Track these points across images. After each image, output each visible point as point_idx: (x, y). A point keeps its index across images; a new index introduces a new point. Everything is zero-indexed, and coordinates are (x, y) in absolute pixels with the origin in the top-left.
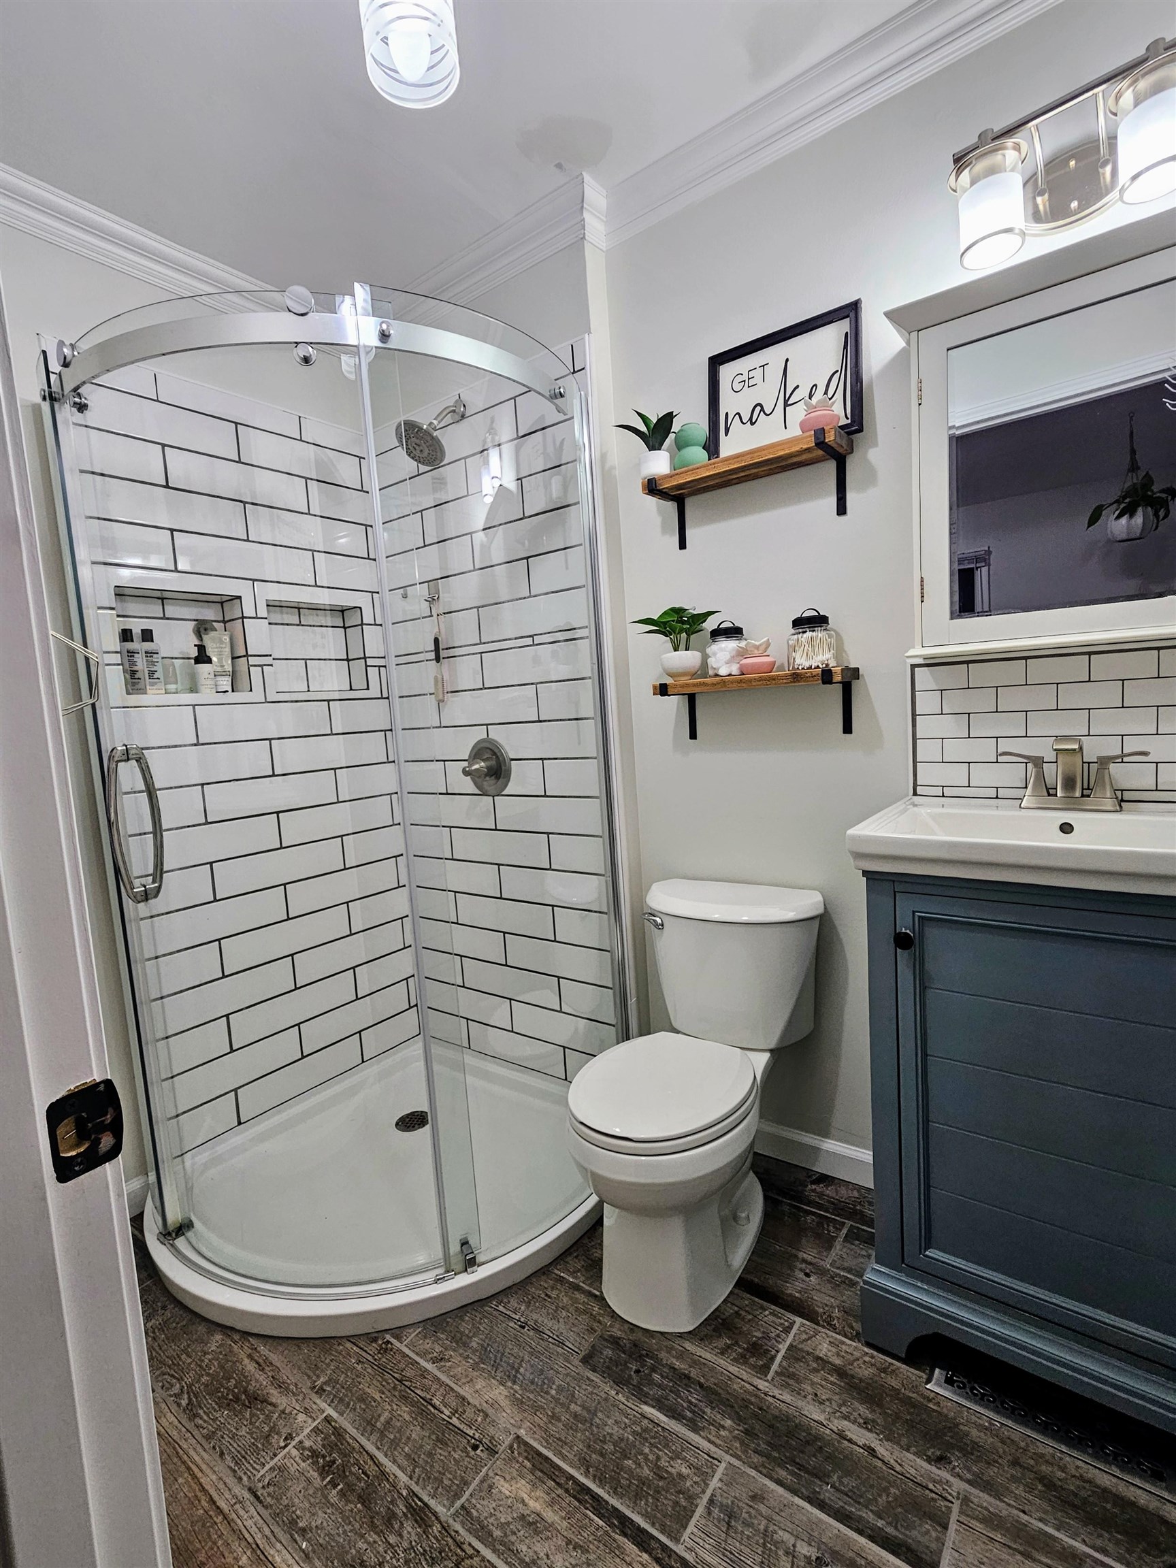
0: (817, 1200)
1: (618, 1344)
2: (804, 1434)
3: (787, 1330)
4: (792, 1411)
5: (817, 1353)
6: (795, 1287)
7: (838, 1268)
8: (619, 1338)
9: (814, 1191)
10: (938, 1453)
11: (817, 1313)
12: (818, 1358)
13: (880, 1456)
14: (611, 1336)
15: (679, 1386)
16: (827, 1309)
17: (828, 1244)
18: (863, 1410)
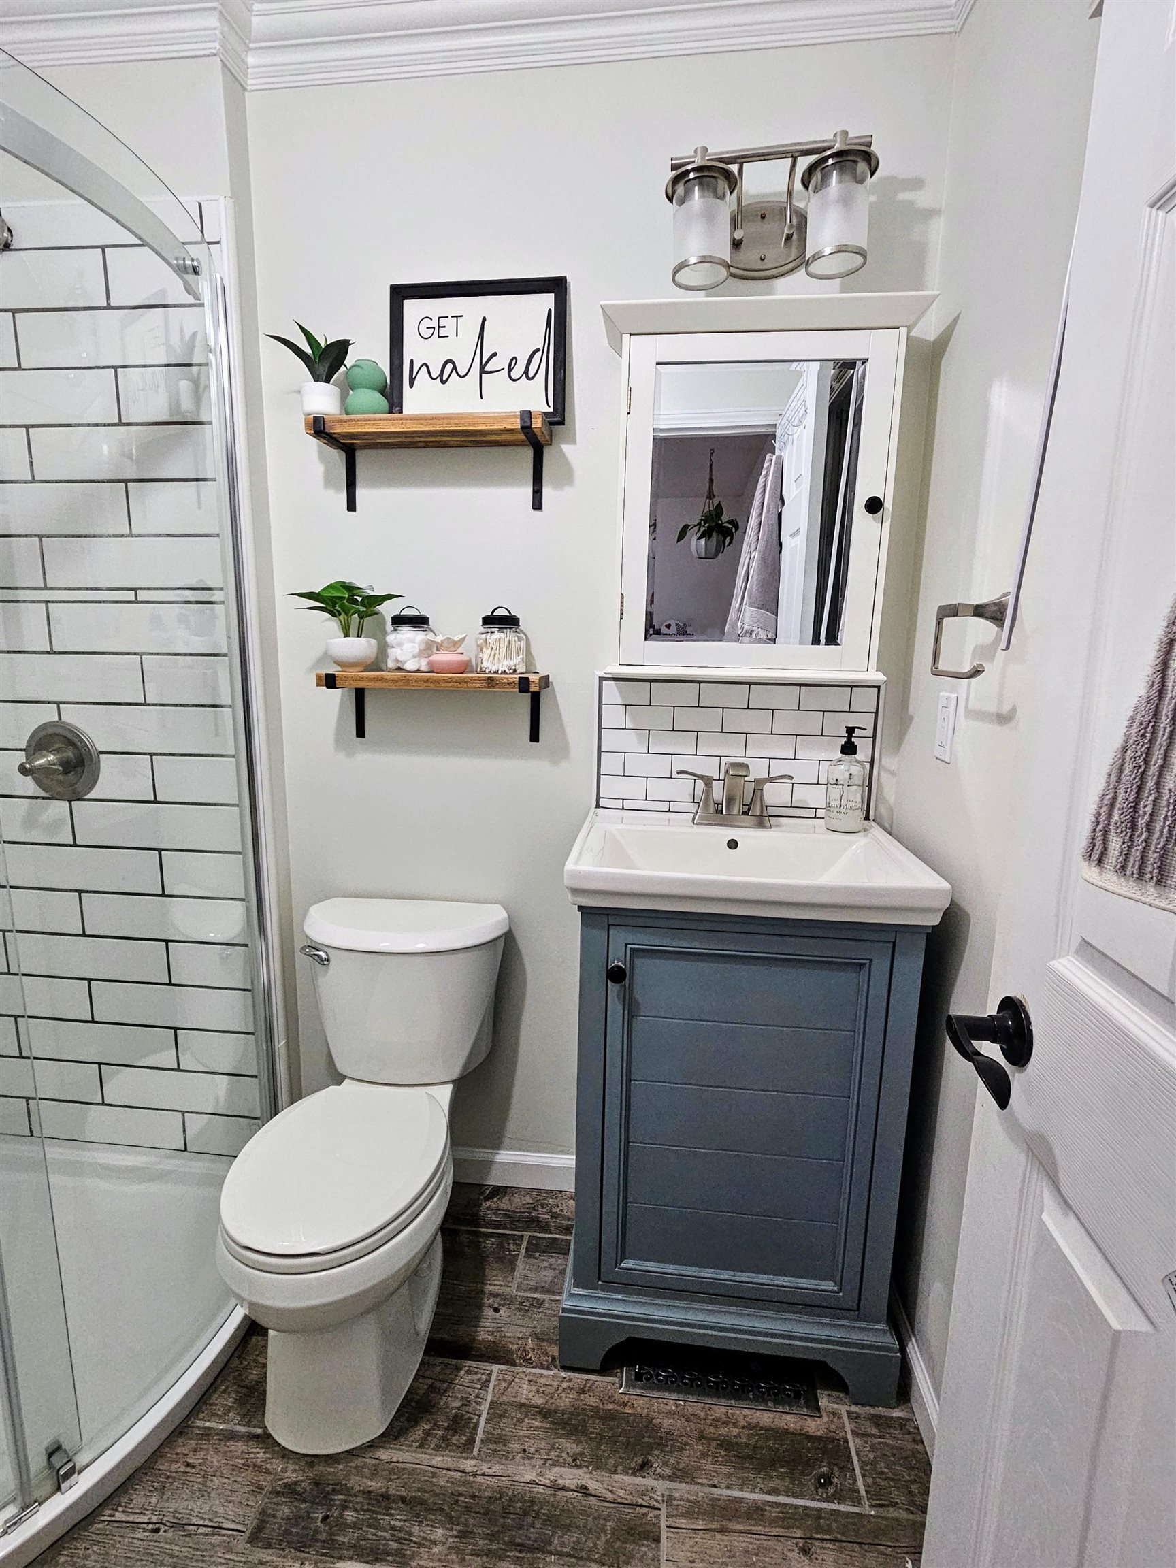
0: (494, 1217)
1: (294, 1492)
2: (519, 1505)
3: (485, 1385)
4: (504, 1482)
5: (518, 1399)
6: (485, 1332)
7: (525, 1291)
8: (296, 1483)
9: (488, 1208)
10: (640, 1461)
11: (511, 1352)
12: (522, 1405)
13: (593, 1492)
14: (285, 1485)
15: (378, 1513)
16: (520, 1342)
17: (509, 1264)
18: (570, 1446)
